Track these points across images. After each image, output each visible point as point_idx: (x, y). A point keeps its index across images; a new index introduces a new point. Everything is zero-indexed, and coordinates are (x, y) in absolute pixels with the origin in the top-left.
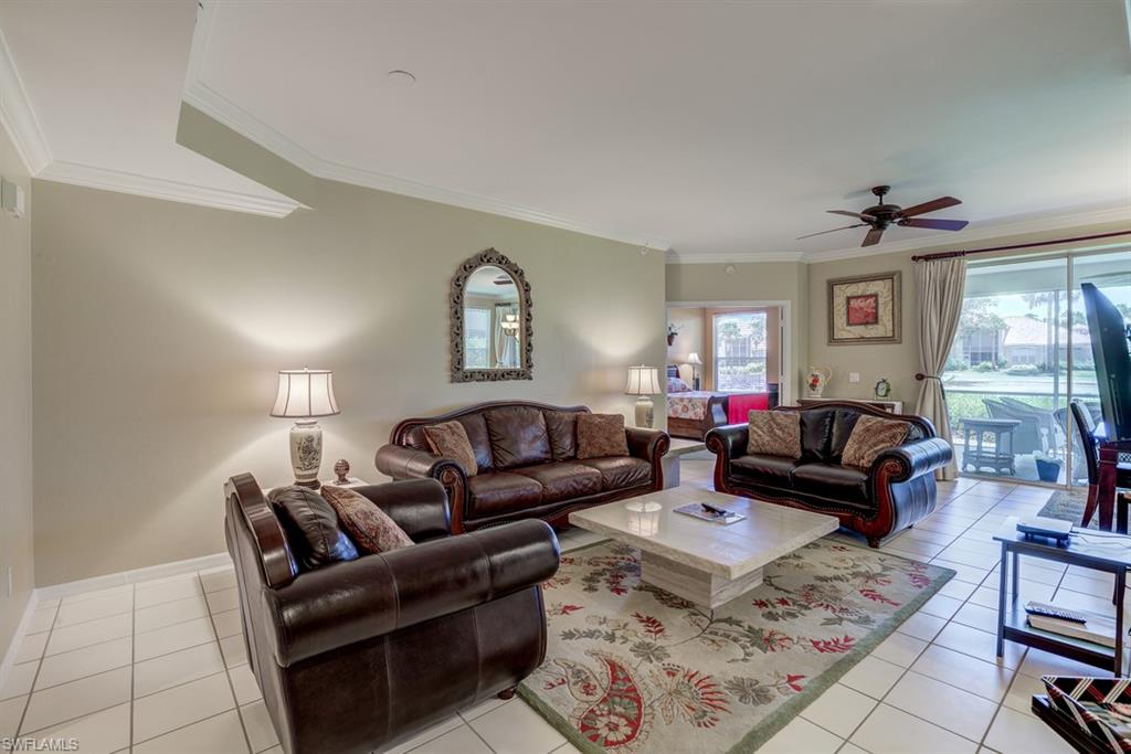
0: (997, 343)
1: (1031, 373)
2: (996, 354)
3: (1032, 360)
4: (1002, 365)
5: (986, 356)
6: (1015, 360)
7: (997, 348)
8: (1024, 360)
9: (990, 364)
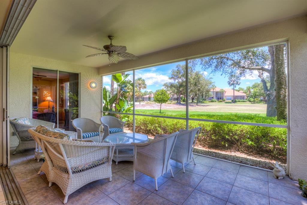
0: (223, 95)
1: (230, 103)
2: (223, 98)
3: (231, 99)
4: (224, 101)
5: (221, 98)
6: (227, 99)
7: (223, 96)
8: (229, 99)
9: (221, 100)
